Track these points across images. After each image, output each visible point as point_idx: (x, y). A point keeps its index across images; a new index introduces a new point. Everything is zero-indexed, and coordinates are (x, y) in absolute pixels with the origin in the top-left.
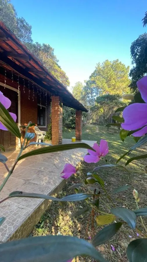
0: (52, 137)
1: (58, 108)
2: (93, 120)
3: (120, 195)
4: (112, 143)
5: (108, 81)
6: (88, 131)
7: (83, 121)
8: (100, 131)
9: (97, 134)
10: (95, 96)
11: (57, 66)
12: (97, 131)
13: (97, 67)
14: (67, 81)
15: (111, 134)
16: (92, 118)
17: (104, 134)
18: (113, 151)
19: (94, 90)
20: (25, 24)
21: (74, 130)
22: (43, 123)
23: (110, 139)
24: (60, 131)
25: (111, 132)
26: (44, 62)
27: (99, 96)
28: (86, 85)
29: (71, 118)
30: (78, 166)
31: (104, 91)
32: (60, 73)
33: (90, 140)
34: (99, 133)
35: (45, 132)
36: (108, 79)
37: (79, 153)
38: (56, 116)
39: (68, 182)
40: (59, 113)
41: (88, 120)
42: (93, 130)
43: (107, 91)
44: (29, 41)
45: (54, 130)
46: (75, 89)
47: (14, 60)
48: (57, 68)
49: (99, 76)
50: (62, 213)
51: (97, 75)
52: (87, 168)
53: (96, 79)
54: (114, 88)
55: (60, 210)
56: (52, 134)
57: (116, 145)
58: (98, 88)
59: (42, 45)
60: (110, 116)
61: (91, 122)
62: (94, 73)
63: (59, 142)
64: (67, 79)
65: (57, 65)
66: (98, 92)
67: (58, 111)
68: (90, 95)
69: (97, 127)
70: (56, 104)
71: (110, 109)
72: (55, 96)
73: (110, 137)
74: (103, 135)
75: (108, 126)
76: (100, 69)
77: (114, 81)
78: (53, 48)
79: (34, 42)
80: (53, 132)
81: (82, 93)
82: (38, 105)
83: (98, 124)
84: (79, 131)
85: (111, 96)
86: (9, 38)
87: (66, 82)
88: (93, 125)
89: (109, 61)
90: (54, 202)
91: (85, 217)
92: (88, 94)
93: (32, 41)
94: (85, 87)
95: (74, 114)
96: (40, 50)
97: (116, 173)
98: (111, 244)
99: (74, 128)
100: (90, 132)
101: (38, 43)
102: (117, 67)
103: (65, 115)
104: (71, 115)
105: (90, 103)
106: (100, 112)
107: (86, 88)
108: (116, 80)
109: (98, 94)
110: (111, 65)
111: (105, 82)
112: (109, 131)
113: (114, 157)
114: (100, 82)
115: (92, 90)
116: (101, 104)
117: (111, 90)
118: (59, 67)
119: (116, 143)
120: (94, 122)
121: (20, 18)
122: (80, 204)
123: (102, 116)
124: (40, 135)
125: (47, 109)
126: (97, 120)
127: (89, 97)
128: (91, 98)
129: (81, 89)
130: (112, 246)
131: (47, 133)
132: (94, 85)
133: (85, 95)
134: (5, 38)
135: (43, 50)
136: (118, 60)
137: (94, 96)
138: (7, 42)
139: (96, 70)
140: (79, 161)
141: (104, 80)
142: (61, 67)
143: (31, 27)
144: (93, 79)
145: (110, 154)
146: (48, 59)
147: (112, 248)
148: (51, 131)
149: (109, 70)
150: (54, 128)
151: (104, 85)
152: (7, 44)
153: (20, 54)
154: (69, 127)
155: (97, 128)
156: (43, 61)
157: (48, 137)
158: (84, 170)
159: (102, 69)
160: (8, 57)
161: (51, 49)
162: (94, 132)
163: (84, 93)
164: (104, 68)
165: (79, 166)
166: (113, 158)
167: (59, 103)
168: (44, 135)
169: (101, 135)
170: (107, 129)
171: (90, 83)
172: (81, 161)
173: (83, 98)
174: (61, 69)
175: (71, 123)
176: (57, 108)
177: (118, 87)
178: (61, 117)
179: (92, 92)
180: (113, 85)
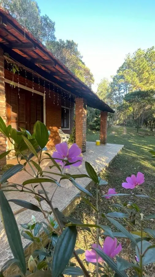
0: (76, 140)
1: (83, 111)
2: (120, 121)
3: (148, 207)
4: (141, 147)
5: (140, 74)
6: (114, 133)
7: (108, 122)
8: (129, 134)
9: (124, 136)
10: (123, 93)
11: (81, 63)
12: (125, 133)
13: (126, 58)
14: (91, 78)
15: (141, 137)
16: (119, 118)
17: (133, 137)
18: (143, 157)
19: (122, 86)
20: (49, 21)
21: (98, 131)
22: (67, 125)
23: (139, 143)
24: (84, 134)
25: (141, 134)
26: (68, 60)
27: (128, 92)
28: (112, 81)
29: (96, 119)
30: (102, 172)
31: (135, 86)
32: (85, 70)
33: (116, 144)
34: (126, 135)
35: (68, 135)
36: (140, 71)
37: (104, 158)
38: (80, 119)
39: (92, 188)
40: (83, 116)
41: (114, 120)
42: (119, 132)
43: (138, 86)
44: (52, 39)
45: (78, 133)
46: (100, 86)
47: (40, 65)
48: (80, 64)
49: (129, 69)
50: (86, 217)
51: (126, 68)
52: (112, 174)
53: (125, 73)
54: (147, 83)
55: (85, 214)
56: (76, 138)
57: (146, 150)
58: (127, 83)
59: (65, 42)
60: (140, 116)
61: (117, 123)
62: (123, 66)
63: (83, 146)
64: (91, 76)
65: (81, 61)
66: (127, 88)
67: (82, 113)
68: (117, 92)
69: (125, 128)
70: (80, 106)
71: (141, 108)
72: (79, 98)
73: (140, 140)
74: (131, 137)
75: (138, 128)
76: (130, 61)
77: (147, 74)
78: (76, 43)
79: (57, 40)
80: (76, 135)
81: (107, 90)
82: (62, 107)
83: (126, 125)
84: (104, 133)
85: (143, 92)
86: (37, 47)
87: (90, 80)
88: (120, 127)
89: (142, 49)
90: (78, 206)
91: (109, 225)
92: (114, 90)
93: (55, 38)
94: (112, 83)
95: (99, 114)
96: (63, 47)
97: (145, 183)
98: (135, 255)
99: (98, 130)
100: (116, 134)
101: (61, 40)
102: (152, 56)
103: (89, 116)
104: (96, 116)
105: (117, 101)
106: (129, 111)
107: (112, 85)
108: (150, 73)
109: (127, 90)
110: (144, 54)
111: (136, 76)
112: (139, 133)
113: (143, 164)
114: (130, 76)
115: (120, 86)
116: (130, 102)
117: (143, 85)
118: (83, 63)
119: (147, 147)
120: (121, 122)
121: (43, 16)
122: (104, 211)
123: (131, 115)
124: (64, 138)
125: (71, 110)
126: (124, 121)
127: (115, 94)
128: (118, 95)
129: (107, 86)
130: (136, 256)
131: (70, 136)
132: (122, 81)
133: (111, 93)
134: (33, 48)
135: (66, 47)
136: (153, 47)
137: (121, 93)
138: (35, 51)
139: (125, 62)
140: (104, 167)
141: (135, 74)
142: (85, 64)
143: (54, 23)
144: (121, 73)
145: (139, 160)
146: (72, 56)
147: (136, 259)
148: (75, 134)
149: (142, 61)
150: (78, 131)
151: (135, 79)
152: (35, 52)
153: (46, 60)
154: (92, 128)
155: (124, 130)
156: (67, 58)
157: (72, 140)
158: (108, 176)
159: (133, 60)
160: (35, 64)
161: (75, 44)
162: (121, 134)
163: (110, 90)
164: (135, 59)
165: (104, 172)
166: (143, 166)
167: (83, 106)
168: (67, 137)
169: (129, 138)
170: (136, 131)
171: (118, 78)
172: (106, 167)
173: (109, 96)
174: (85, 65)
175: (95, 124)
176: (81, 110)
177: (152, 81)
178: (85, 120)
179: (119, 89)
180: (146, 78)
